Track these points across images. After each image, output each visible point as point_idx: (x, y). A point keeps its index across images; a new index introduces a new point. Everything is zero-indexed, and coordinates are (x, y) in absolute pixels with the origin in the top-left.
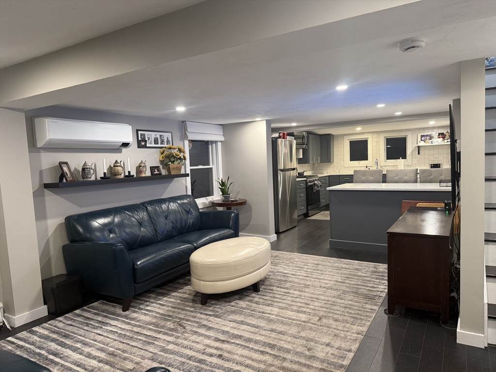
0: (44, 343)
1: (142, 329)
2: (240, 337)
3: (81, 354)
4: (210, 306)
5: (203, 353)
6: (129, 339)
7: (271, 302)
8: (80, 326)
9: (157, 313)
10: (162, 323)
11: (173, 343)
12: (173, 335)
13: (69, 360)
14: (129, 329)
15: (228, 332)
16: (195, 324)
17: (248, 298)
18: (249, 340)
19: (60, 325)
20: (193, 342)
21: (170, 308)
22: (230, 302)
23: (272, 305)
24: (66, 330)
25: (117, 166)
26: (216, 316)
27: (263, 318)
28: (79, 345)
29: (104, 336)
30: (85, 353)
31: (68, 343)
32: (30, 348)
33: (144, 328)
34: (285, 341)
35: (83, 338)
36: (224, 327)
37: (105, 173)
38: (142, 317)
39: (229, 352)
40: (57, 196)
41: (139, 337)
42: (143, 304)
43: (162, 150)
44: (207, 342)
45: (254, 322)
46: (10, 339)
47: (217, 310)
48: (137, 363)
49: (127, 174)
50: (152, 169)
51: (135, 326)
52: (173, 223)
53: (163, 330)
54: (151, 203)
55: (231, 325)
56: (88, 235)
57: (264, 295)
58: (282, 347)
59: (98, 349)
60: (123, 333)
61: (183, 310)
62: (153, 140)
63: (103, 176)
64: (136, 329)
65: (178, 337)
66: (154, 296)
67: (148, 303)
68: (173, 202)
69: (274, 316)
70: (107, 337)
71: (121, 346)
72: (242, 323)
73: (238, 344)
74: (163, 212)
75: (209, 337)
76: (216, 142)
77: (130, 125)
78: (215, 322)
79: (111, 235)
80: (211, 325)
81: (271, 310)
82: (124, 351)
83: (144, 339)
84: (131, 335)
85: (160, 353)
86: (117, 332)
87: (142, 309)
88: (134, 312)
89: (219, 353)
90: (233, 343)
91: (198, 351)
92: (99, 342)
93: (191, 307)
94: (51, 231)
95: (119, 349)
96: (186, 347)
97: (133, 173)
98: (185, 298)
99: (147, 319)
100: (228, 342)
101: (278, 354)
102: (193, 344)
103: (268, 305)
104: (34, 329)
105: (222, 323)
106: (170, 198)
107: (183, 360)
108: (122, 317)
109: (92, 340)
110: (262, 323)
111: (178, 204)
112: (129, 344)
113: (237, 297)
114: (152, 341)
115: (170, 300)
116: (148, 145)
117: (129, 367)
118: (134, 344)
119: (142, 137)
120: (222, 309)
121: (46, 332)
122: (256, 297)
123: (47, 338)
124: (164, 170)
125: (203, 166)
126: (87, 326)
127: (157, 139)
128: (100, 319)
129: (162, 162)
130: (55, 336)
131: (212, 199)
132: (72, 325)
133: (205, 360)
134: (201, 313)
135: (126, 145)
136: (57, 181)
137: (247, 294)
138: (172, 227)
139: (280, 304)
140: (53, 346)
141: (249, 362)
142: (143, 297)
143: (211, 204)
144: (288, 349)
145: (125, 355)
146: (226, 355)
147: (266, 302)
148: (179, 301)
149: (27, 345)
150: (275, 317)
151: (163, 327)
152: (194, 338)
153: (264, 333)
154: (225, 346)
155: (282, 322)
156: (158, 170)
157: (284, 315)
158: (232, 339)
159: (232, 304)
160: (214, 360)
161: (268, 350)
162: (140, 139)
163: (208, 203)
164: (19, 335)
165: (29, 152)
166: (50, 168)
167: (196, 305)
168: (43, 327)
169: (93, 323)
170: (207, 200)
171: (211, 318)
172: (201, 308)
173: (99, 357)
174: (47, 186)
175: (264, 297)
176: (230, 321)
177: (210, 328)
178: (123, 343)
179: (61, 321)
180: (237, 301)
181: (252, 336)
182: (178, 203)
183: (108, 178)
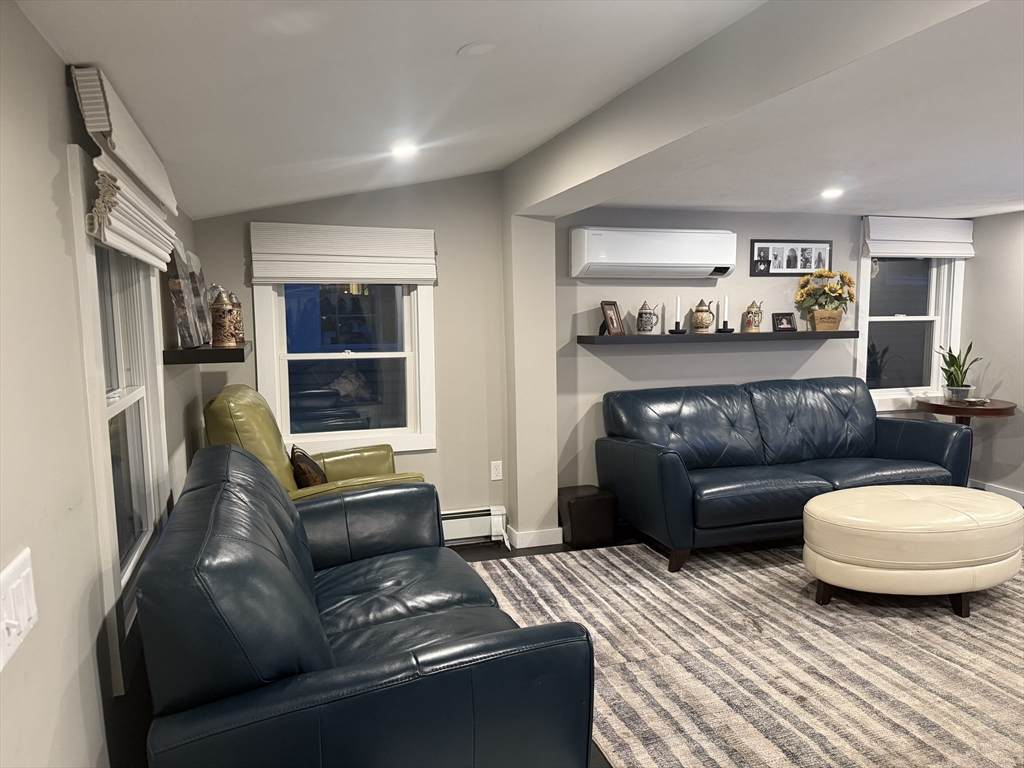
0: (541, 581)
1: (686, 609)
2: (865, 683)
3: (579, 611)
4: (833, 611)
5: (771, 683)
6: (657, 616)
7: (985, 646)
8: (597, 573)
9: (725, 591)
10: (724, 610)
11: (726, 647)
12: (733, 634)
13: (561, 614)
14: (665, 600)
15: (842, 666)
16: (784, 631)
17: (930, 622)
18: (881, 696)
19: (571, 562)
20: (763, 658)
21: (752, 591)
22: (882, 616)
23: (982, 652)
24: (575, 572)
25: (702, 311)
26: (835, 631)
27: (940, 668)
28: (582, 599)
29: (623, 599)
30: (585, 613)
31: (570, 590)
32: (521, 581)
33: (690, 607)
34: (968, 728)
35: (592, 591)
36: (839, 654)
37: (677, 324)
38: (696, 590)
39: (823, 700)
40: (595, 358)
41: (674, 619)
42: (707, 569)
43: (802, 280)
44: (791, 667)
45: (915, 668)
46: (504, 561)
47: (843, 620)
48: (652, 656)
49: (721, 327)
50: (777, 318)
51: (678, 599)
52: (803, 431)
53: (720, 622)
54: (762, 386)
55: (858, 658)
56: (635, 429)
57: (975, 628)
58: (950, 736)
59: (606, 614)
60: (653, 603)
61: (774, 600)
62: (785, 259)
63: (674, 328)
64: (675, 605)
65: (740, 641)
66: (733, 561)
67: (717, 570)
68: (814, 390)
69: (972, 675)
70: (627, 602)
71: (641, 622)
72: (885, 661)
73: (852, 694)
74: (785, 407)
75: (798, 661)
76: (950, 261)
77: (734, 232)
78: (827, 641)
79: (673, 436)
80: (814, 643)
81: (974, 661)
82: (641, 631)
83: (681, 624)
84: (663, 611)
85: (694, 654)
86: (644, 599)
87: (702, 577)
88: (688, 577)
89: (803, 693)
90: (842, 688)
91: (764, 676)
92: (611, 604)
93: (793, 600)
94: (582, 413)
95: (635, 625)
96: (745, 662)
97: (735, 326)
98: (789, 582)
99: (703, 595)
100: (832, 682)
101: (931, 744)
102: (762, 662)
103: (972, 649)
104: (537, 557)
105: (841, 648)
106: (808, 380)
107: (729, 679)
108: (664, 578)
109: (604, 598)
110: (932, 677)
111: (825, 395)
112: (653, 623)
113: (905, 611)
114: (693, 633)
115: (761, 577)
116: (772, 271)
117: (636, 656)
118: (661, 625)
119: (762, 254)
120: (856, 623)
121: (549, 567)
122: (951, 624)
123: (546, 574)
124: (805, 323)
125: (908, 315)
126: (606, 576)
127: (796, 258)
128: (629, 571)
129: (800, 305)
130: (557, 575)
131: (924, 394)
132: (586, 568)
133: (767, 694)
134: (807, 617)
135: (721, 271)
136: (597, 333)
137: (933, 613)
138: (803, 441)
139: (1006, 657)
140: (550, 588)
141: (855, 732)
142: (714, 559)
143: (916, 404)
144: (963, 744)
145: (640, 636)
146: (813, 700)
147: (973, 642)
148: (775, 584)
149: (520, 577)
150: (975, 677)
151: (721, 616)
152: (769, 652)
153: (925, 695)
154: (824, 688)
155: (985, 691)
156: (789, 322)
157: (1002, 681)
158: (844, 681)
159: (885, 621)
160: (786, 702)
161: (913, 728)
162: (756, 258)
163: (909, 402)
164: (516, 560)
165: (557, 284)
166: (588, 312)
167: (805, 600)
168: (548, 559)
169: (616, 575)
170: (911, 394)
171: (822, 632)
172: (811, 608)
173: (602, 625)
174: (582, 340)
175: (972, 631)
176: (860, 649)
177: (809, 647)
178: (646, 618)
179: (574, 557)
180: (899, 619)
181: (890, 690)
182: (824, 393)
183: (683, 332)
